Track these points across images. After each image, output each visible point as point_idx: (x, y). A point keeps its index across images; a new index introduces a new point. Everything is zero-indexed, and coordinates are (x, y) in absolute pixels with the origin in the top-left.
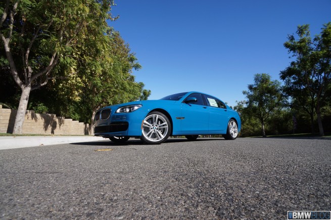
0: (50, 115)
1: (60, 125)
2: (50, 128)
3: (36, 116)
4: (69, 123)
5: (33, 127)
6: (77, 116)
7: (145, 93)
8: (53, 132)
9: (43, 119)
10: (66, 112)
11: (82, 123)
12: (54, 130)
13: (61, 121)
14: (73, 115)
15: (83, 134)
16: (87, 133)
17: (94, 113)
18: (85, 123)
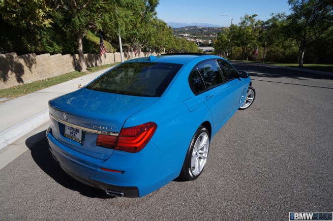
0: (4, 56)
1: (30, 67)
4: (46, 60)
6: (57, 47)
8: (19, 80)
10: (36, 44)
11: (68, 56)
12: (22, 77)
13: (29, 61)
14: (49, 47)
15: (73, 70)
16: (78, 68)
17: (80, 41)
18: (73, 55)
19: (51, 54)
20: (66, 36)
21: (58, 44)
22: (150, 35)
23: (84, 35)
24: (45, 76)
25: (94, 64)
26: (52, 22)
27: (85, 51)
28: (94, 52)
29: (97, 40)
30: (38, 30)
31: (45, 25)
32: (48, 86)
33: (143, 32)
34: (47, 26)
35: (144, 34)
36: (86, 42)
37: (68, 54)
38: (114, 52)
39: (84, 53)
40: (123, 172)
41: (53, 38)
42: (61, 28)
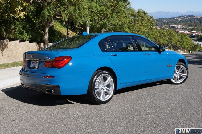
1: (2, 51)
4: (15, 46)
6: (26, 35)
13: (2, 46)
14: (19, 35)
17: (47, 30)
18: (39, 43)
19: (21, 41)
20: (35, 27)
21: (27, 32)
23: (51, 25)
26: (26, 14)
29: (63, 31)
30: (14, 21)
31: (20, 17)
34: (22, 18)
36: (53, 32)
37: (34, 42)
39: (50, 42)
40: (53, 77)
41: (24, 28)
42: (31, 19)
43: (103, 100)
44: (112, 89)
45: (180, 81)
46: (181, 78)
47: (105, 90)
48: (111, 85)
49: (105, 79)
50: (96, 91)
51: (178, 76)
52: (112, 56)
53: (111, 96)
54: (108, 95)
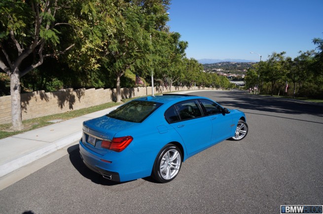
0: (65, 90)
1: (79, 98)
2: (67, 104)
3: (46, 96)
4: (92, 93)
5: (46, 108)
6: (101, 83)
7: (180, 46)
8: (71, 107)
9: (56, 97)
10: (86, 82)
11: (108, 90)
12: (73, 105)
13: (80, 94)
14: (95, 84)
15: (110, 101)
16: (114, 99)
17: (118, 79)
18: (112, 89)
19: (96, 89)
20: (109, 74)
21: (102, 81)
22: (179, 72)
23: (122, 74)
24: (89, 105)
25: (128, 96)
26: (100, 66)
27: (122, 86)
28: (128, 87)
29: (133, 77)
31: (94, 69)
32: (90, 113)
33: (172, 69)
34: (96, 69)
35: (174, 72)
37: (108, 88)
38: (147, 86)
39: (121, 88)
40: (111, 162)
41: (99, 77)
42: (106, 69)
43: (169, 178)
44: (179, 163)
45: (240, 137)
46: (240, 134)
47: (171, 166)
48: (178, 159)
49: (172, 154)
50: (161, 170)
51: (237, 133)
52: (179, 127)
53: (177, 171)
54: (175, 171)
